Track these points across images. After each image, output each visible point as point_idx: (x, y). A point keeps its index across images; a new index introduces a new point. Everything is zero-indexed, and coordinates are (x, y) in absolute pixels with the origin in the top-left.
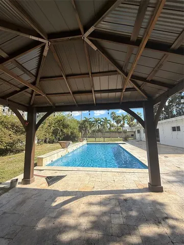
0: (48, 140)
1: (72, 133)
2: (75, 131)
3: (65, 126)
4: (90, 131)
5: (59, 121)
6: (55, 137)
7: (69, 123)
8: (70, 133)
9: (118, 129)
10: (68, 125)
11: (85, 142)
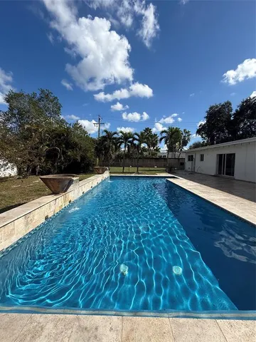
0: (37, 170)
1: (83, 158)
2: (89, 155)
3: (71, 145)
4: (113, 156)
5: (59, 135)
6: (53, 165)
7: (76, 140)
8: (79, 159)
9: (153, 155)
10: (76, 144)
11: (106, 175)
